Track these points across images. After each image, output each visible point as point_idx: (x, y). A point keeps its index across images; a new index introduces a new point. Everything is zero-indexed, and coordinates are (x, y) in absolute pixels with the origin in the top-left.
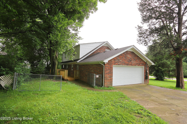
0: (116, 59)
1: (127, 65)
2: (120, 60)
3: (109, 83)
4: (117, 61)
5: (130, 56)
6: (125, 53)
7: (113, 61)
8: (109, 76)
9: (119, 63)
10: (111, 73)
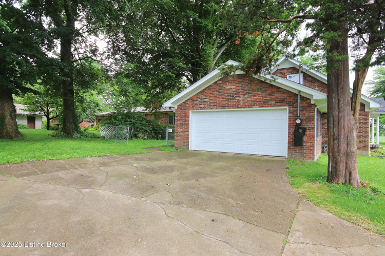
0: (195, 98)
1: (223, 107)
2: (205, 100)
3: (182, 143)
4: (197, 102)
5: (234, 87)
6: (220, 82)
7: (189, 102)
8: (181, 130)
9: (201, 106)
10: (186, 125)
